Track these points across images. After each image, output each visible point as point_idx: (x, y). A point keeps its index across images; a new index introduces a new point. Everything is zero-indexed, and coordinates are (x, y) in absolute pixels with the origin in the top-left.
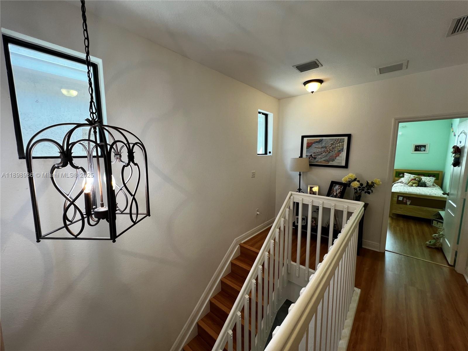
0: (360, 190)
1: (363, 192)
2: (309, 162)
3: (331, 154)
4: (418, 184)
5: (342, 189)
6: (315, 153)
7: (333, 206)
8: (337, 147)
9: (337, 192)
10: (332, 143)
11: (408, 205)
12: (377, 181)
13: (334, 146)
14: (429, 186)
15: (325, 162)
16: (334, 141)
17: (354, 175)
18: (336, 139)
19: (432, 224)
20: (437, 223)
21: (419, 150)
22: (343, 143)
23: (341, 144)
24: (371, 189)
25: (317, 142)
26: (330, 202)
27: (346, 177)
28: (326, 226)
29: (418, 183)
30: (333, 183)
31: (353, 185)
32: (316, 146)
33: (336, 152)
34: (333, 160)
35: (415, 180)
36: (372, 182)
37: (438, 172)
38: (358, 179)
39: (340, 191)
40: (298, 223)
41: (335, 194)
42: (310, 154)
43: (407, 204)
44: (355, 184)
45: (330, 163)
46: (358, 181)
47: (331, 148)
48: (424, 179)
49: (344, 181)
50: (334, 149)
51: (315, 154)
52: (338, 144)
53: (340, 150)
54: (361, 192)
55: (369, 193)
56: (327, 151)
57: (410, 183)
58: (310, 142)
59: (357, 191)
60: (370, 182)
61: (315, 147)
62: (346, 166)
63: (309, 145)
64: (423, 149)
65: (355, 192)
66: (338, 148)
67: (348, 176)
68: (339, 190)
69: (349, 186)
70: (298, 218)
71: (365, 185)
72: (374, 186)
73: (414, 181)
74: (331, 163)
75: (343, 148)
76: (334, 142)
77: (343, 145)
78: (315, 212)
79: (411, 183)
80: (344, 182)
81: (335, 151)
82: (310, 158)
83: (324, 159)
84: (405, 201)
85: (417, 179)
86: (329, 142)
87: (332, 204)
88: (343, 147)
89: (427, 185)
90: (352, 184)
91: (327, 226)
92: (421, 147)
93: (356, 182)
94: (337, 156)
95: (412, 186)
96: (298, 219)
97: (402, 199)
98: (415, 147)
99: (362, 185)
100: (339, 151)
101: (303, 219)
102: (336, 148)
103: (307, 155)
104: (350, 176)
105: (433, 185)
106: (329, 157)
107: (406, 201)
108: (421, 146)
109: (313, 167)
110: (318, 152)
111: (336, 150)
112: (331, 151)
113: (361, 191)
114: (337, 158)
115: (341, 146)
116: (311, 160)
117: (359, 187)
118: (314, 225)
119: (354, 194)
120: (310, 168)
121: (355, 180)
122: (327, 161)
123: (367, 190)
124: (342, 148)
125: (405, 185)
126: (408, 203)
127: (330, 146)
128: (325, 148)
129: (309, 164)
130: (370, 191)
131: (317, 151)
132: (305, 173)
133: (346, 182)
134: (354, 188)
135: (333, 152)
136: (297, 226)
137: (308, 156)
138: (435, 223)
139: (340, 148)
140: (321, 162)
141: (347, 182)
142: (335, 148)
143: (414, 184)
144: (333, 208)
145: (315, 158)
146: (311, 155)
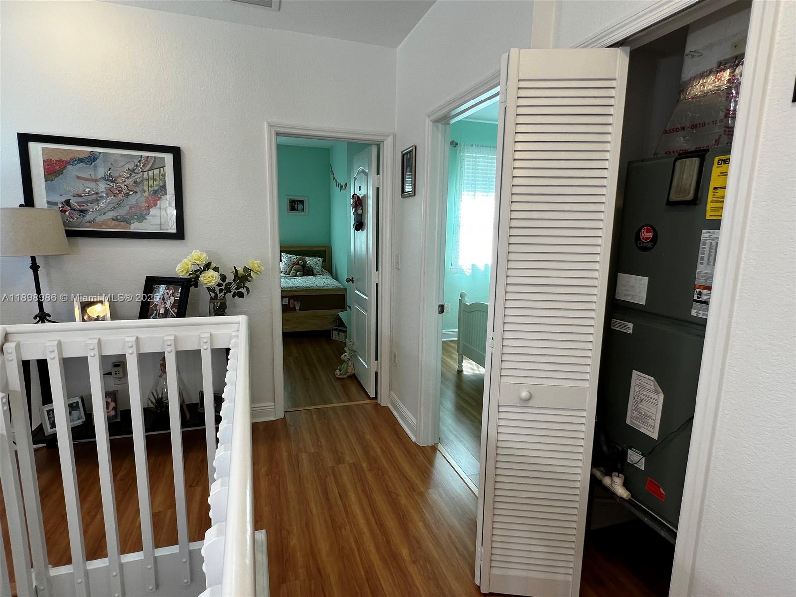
0: (221, 290)
1: (229, 296)
2: (65, 225)
3: (133, 199)
4: (304, 271)
5: (179, 295)
6: (79, 195)
7: (169, 343)
8: (147, 180)
9: (168, 306)
10: (131, 166)
11: (297, 311)
12: (256, 265)
13: (137, 177)
14: (317, 273)
15: (117, 223)
16: (136, 162)
17: (205, 255)
18: (141, 156)
19: (333, 338)
20: (338, 334)
21: (296, 209)
22: (162, 172)
23: (156, 171)
24: (244, 284)
25: (81, 160)
26: (157, 334)
27: (185, 260)
28: (150, 403)
29: (302, 269)
30: (151, 283)
31: (206, 281)
32: (81, 175)
33: (146, 194)
34: (142, 218)
35: (297, 264)
36: (246, 269)
37: (323, 249)
38: (214, 265)
39: (175, 300)
40: (53, 425)
41: (162, 311)
42: (63, 199)
43: (295, 310)
44: (210, 278)
45: (132, 226)
46: (216, 269)
47: (130, 181)
48: (310, 261)
49: (182, 271)
50: (140, 186)
51: (79, 199)
52: (150, 173)
53: (156, 188)
54: (224, 296)
55: (241, 295)
56: (121, 191)
57: (291, 272)
58: (55, 158)
59: (216, 294)
60: (240, 269)
61: (78, 177)
62: (179, 235)
63: (53, 170)
64: (300, 207)
65: (212, 298)
66: (151, 182)
67: (189, 257)
68: (172, 298)
69: (196, 285)
70: (52, 410)
71: (230, 278)
72: (251, 276)
73: (297, 266)
74: (135, 227)
75: (164, 186)
76: (137, 166)
77: (163, 175)
78: (110, 374)
79: (294, 271)
80: (181, 275)
81: (145, 191)
82: (63, 212)
83: (112, 215)
84: (291, 306)
85: (300, 262)
86: (121, 164)
87: (165, 338)
88: (165, 182)
89: (315, 271)
90: (202, 278)
91: (152, 403)
92: (297, 204)
93: (211, 272)
94: (152, 207)
95: (295, 276)
96: (51, 413)
97: (287, 302)
98: (290, 202)
99: (223, 278)
100: (155, 192)
101: (72, 408)
102: (146, 183)
103: (52, 200)
104: (196, 257)
105: (322, 271)
106: (127, 208)
107: (294, 305)
108: (297, 201)
109: (81, 241)
110: (89, 194)
111: (146, 188)
112: (131, 190)
113: (225, 293)
114: (153, 211)
115: (158, 179)
116: (71, 216)
117: (219, 285)
118: (113, 413)
119: (210, 303)
120: (68, 241)
121: (208, 266)
122: (122, 220)
123: (236, 289)
124: (161, 184)
125: (284, 275)
126: (297, 308)
127: (125, 175)
128: (112, 181)
129: (66, 231)
130: (243, 290)
131: (87, 190)
132: (54, 258)
133: (187, 276)
134: (209, 289)
135: (139, 194)
136: (54, 437)
137: (56, 204)
138: (336, 336)
139: (156, 185)
140: (105, 223)
141: (190, 274)
142: (142, 181)
143: (297, 271)
144: (172, 348)
145: (83, 212)
146: (68, 203)
